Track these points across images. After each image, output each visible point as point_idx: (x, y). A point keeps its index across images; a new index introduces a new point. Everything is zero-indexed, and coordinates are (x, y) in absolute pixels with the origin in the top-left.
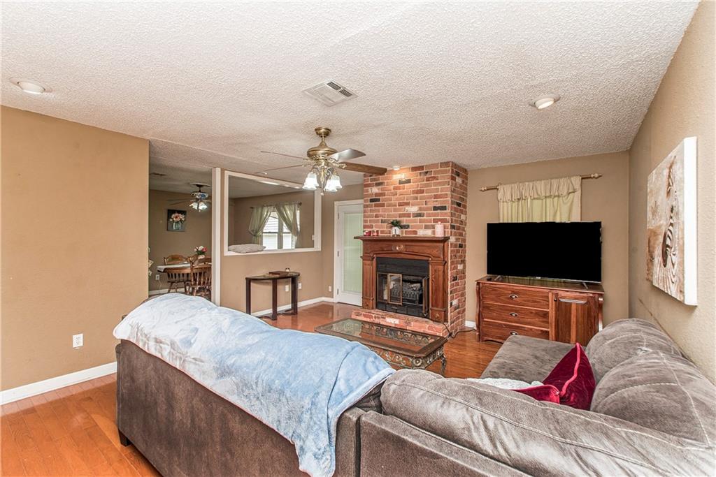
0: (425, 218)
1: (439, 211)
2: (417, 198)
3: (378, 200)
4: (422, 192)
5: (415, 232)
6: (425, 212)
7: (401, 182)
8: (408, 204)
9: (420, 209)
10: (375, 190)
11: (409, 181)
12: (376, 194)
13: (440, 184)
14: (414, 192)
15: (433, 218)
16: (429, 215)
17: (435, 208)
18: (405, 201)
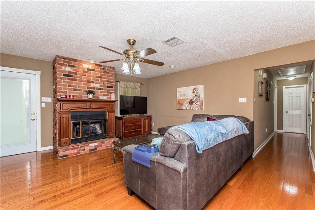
0: (103, 90)
1: (110, 88)
2: (98, 80)
3: (72, 76)
4: (101, 78)
5: (98, 97)
6: (103, 88)
7: (88, 69)
8: (93, 82)
9: (101, 86)
10: (68, 69)
11: (93, 70)
12: (69, 72)
13: (110, 76)
14: (96, 77)
15: (107, 91)
16: (106, 90)
17: (108, 87)
18: (91, 80)
